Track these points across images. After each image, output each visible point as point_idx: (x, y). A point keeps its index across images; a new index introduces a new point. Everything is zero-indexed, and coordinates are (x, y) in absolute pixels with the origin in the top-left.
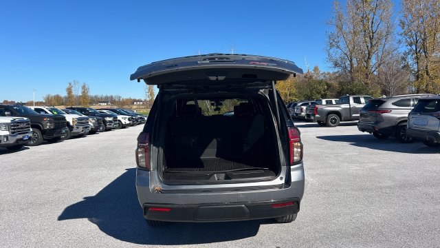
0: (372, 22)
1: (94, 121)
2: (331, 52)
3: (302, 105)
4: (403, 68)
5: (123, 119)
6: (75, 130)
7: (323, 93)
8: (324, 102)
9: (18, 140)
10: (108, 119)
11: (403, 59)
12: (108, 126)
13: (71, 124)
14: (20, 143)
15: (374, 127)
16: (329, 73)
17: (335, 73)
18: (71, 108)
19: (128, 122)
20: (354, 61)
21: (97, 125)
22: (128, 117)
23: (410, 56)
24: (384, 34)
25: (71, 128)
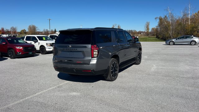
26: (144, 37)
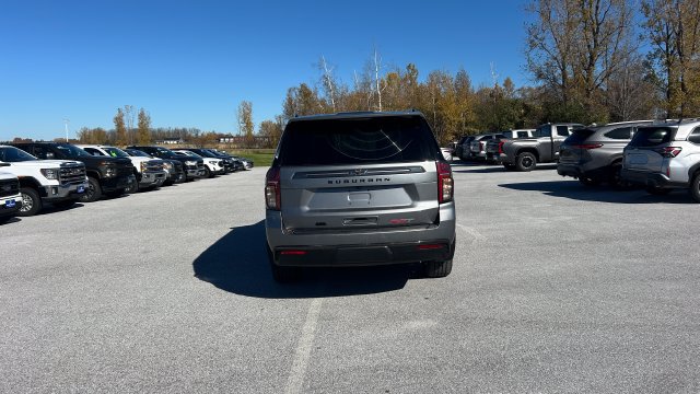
0: (597, 8)
1: (169, 167)
2: (532, 55)
3: (482, 139)
4: (646, 78)
5: (212, 164)
6: (144, 180)
7: (518, 120)
8: (515, 134)
9: (71, 193)
10: (189, 163)
11: (647, 65)
12: (190, 174)
13: (139, 170)
14: (74, 196)
15: (578, 169)
16: (530, 89)
17: (540, 88)
18: (135, 148)
19: (218, 168)
20: (569, 69)
21: (174, 172)
22: (218, 160)
23: (657, 60)
24: (617, 24)
25: (139, 176)
26: (238, 152)
